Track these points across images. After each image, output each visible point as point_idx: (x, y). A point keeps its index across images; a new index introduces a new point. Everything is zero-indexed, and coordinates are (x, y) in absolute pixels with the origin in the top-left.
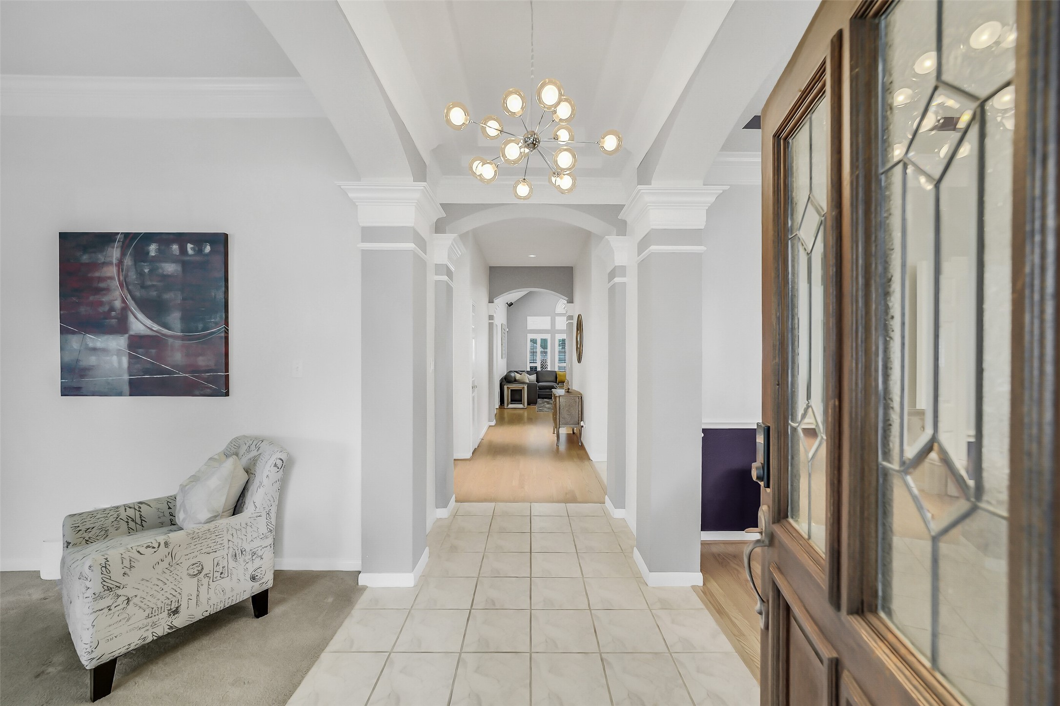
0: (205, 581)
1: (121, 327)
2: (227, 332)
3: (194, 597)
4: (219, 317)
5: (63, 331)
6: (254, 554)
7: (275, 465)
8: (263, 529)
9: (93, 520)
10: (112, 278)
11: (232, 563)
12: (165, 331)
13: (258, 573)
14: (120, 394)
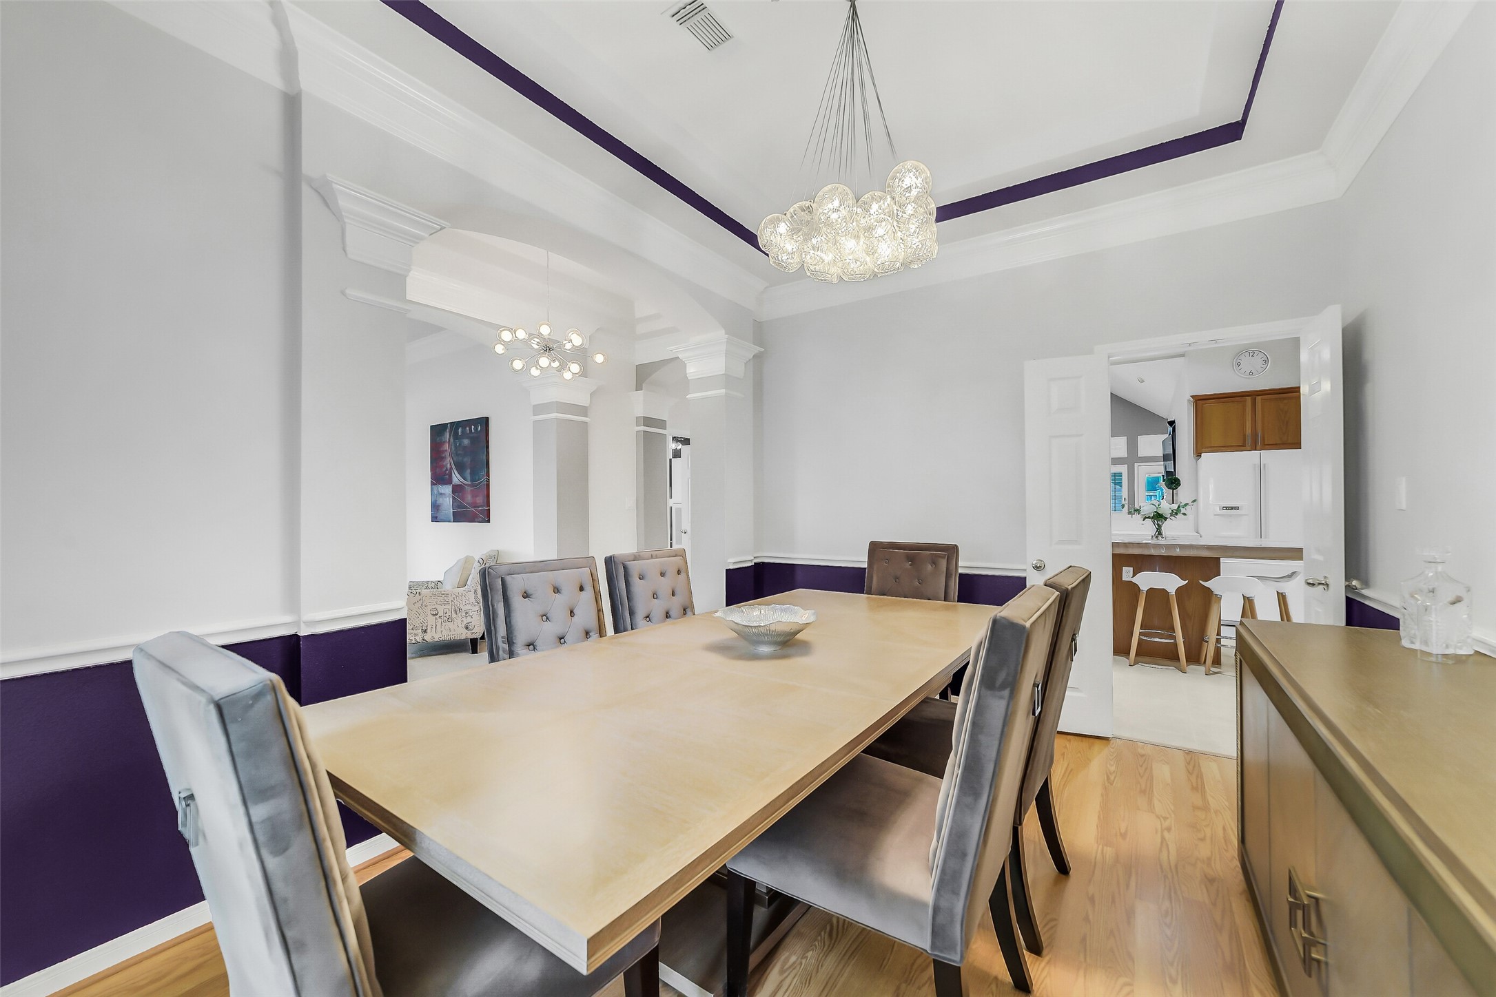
0: (439, 620)
1: (449, 481)
2: (488, 481)
3: (434, 627)
4: (484, 473)
5: (432, 484)
6: (467, 613)
7: (479, 562)
8: (472, 600)
9: (417, 586)
10: (446, 451)
11: (454, 615)
12: (465, 482)
13: (469, 625)
14: (450, 522)
